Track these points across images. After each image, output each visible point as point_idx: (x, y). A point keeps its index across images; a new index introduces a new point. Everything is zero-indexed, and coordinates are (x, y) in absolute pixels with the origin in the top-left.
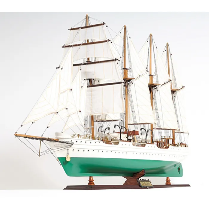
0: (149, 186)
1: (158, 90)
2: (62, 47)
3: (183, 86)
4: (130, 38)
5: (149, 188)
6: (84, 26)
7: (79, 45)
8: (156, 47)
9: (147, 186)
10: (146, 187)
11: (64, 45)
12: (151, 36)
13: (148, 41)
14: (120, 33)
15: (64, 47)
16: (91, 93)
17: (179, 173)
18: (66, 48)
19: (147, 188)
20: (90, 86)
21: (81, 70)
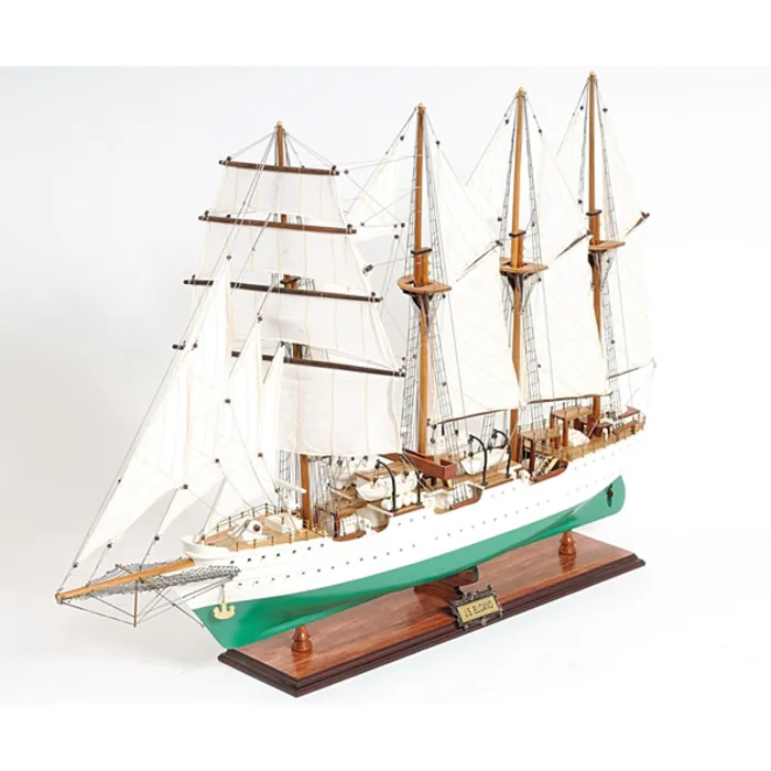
0: (487, 616)
1: (540, 280)
2: (200, 218)
3: (643, 214)
4: (438, 143)
5: (489, 623)
6: (271, 161)
7: (260, 224)
8: (540, 131)
9: (481, 618)
10: (478, 622)
11: (207, 213)
12: (521, 96)
13: (507, 122)
14: (402, 138)
15: (205, 219)
16: (296, 382)
17: (610, 505)
18: (212, 223)
19: (479, 626)
20: (292, 361)
21: (260, 319)
